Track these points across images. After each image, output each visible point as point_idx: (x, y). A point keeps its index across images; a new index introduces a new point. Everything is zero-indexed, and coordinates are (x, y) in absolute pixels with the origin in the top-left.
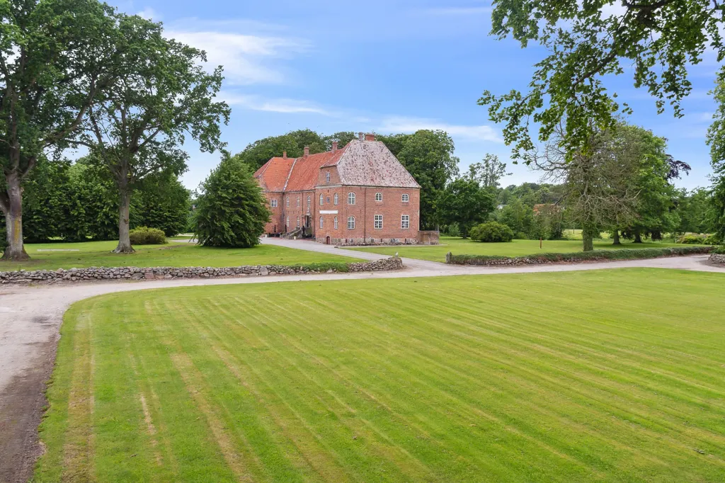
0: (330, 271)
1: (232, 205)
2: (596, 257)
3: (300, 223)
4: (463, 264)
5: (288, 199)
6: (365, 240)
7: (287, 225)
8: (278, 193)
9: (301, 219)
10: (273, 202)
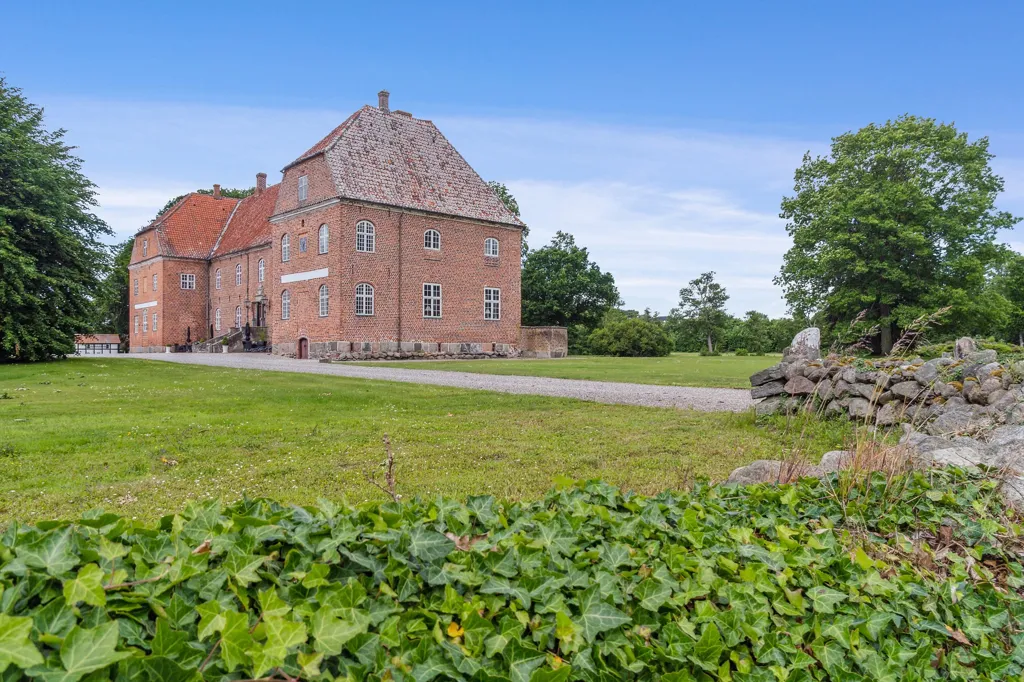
5: (218, 275)
6: (399, 346)
7: (217, 327)
8: (197, 261)
9: (244, 312)
10: (185, 278)
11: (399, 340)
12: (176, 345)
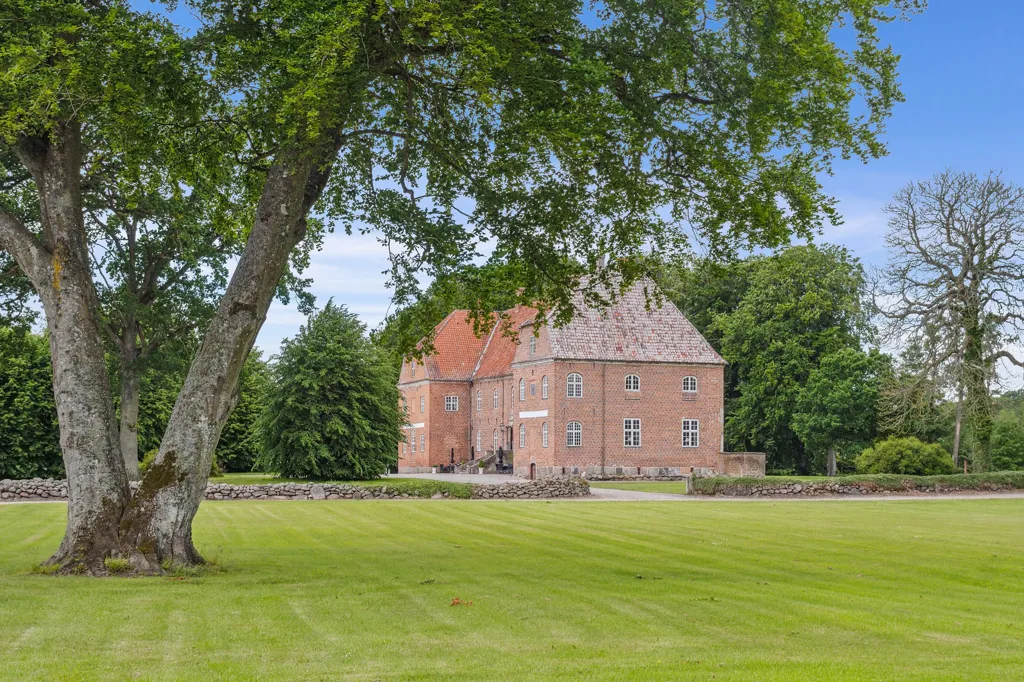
0: (439, 495)
1: (324, 399)
2: (994, 486)
3: (498, 441)
4: (713, 494)
5: (479, 395)
6: (603, 469)
7: (478, 448)
8: (460, 383)
9: (500, 435)
10: (449, 399)
11: (603, 465)
12: (441, 466)
